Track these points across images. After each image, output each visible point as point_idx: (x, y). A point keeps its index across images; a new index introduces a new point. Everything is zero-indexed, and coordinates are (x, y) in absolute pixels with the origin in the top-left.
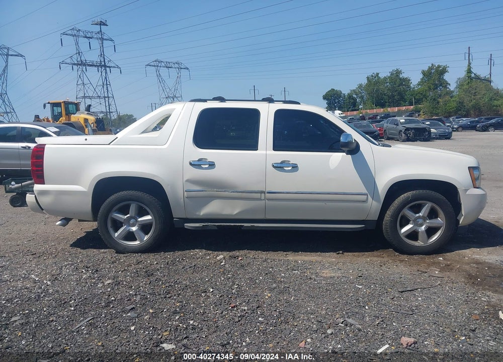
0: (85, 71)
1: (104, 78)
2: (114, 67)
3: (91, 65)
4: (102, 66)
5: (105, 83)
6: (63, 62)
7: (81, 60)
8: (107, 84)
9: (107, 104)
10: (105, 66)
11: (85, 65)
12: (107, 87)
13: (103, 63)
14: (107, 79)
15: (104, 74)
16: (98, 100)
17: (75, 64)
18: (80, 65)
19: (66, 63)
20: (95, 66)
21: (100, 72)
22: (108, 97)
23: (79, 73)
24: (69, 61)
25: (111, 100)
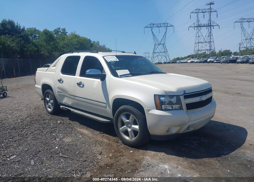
0: (200, 30)
1: (209, 32)
2: (216, 26)
3: (203, 26)
4: (210, 26)
5: (210, 35)
6: (190, 27)
7: (199, 24)
8: (211, 35)
9: (210, 46)
10: (211, 26)
11: (200, 26)
12: (211, 37)
13: (210, 24)
14: (211, 32)
15: (210, 30)
16: (205, 44)
17: (195, 27)
18: (198, 27)
19: (192, 27)
20: (206, 26)
21: (208, 29)
22: (211, 42)
23: (197, 30)
24: (193, 26)
25: (212, 43)
